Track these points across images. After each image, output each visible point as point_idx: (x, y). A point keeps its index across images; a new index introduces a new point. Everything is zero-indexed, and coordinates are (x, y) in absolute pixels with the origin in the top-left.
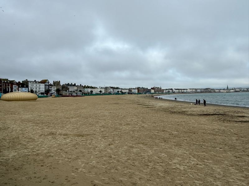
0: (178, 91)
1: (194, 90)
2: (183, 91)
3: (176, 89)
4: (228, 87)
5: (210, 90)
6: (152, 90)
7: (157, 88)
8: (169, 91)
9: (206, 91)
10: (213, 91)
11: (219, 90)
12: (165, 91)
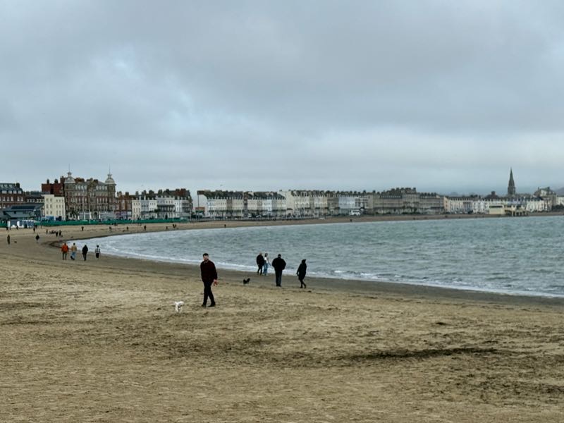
0: (221, 204)
1: (321, 202)
2: (253, 205)
3: (210, 195)
4: (511, 183)
5: (416, 200)
6: (51, 200)
7: (86, 187)
8: (168, 204)
9: (390, 206)
10: (433, 206)
11: (464, 203)
12: (140, 207)
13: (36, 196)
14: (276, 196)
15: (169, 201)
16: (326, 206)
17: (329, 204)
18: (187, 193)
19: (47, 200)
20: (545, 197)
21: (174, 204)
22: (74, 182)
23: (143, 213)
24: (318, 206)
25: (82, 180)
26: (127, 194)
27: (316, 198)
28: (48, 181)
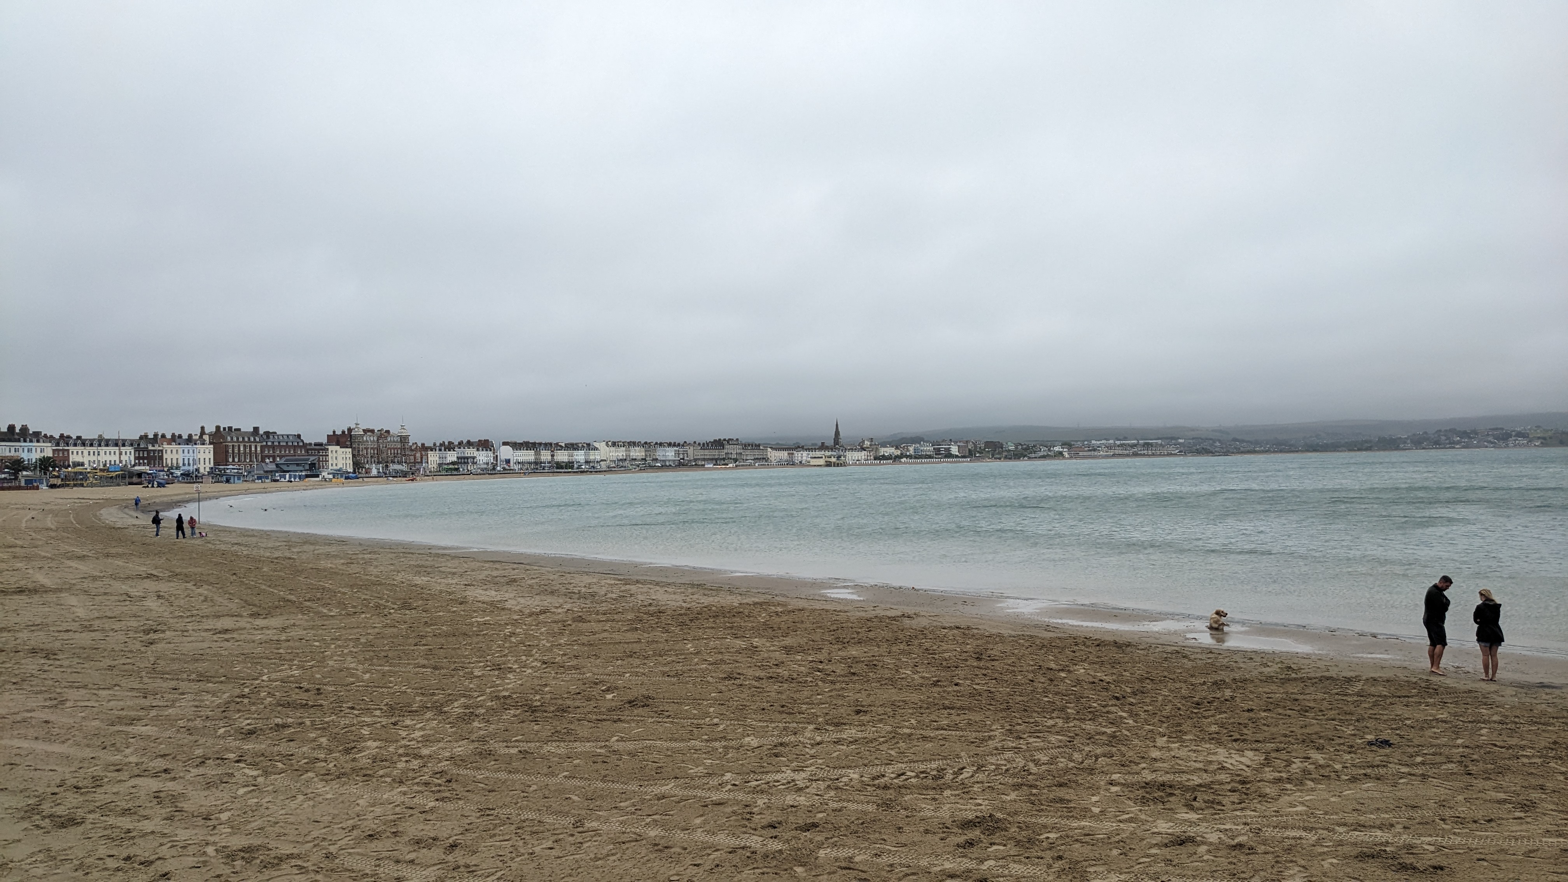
0: (528, 456)
5: (738, 451)
6: (336, 452)
7: (376, 439)
8: (469, 455)
9: (711, 457)
10: (756, 457)
11: (788, 454)
12: (437, 459)
13: (320, 448)
14: (589, 447)
15: (470, 452)
16: (644, 457)
17: (646, 455)
18: (490, 444)
19: (332, 451)
20: (868, 448)
21: (475, 455)
22: (362, 433)
23: (440, 465)
24: (634, 457)
25: (372, 431)
26: (423, 445)
27: (632, 448)
28: (334, 432)
